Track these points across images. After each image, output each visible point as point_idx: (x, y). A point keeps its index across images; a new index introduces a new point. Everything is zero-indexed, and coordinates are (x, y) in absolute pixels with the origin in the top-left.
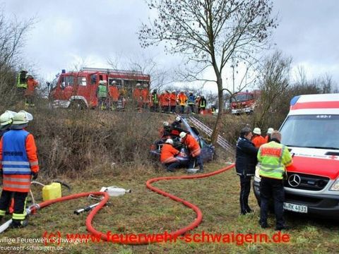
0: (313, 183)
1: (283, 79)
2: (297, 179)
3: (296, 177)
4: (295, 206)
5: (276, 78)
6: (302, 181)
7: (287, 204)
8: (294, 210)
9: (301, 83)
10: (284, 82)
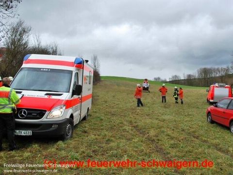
0: (36, 114)
1: (24, 42)
2: (25, 112)
3: (24, 111)
4: (23, 132)
5: (19, 40)
6: (28, 114)
7: (17, 131)
8: (23, 134)
9: (37, 46)
10: (25, 44)
